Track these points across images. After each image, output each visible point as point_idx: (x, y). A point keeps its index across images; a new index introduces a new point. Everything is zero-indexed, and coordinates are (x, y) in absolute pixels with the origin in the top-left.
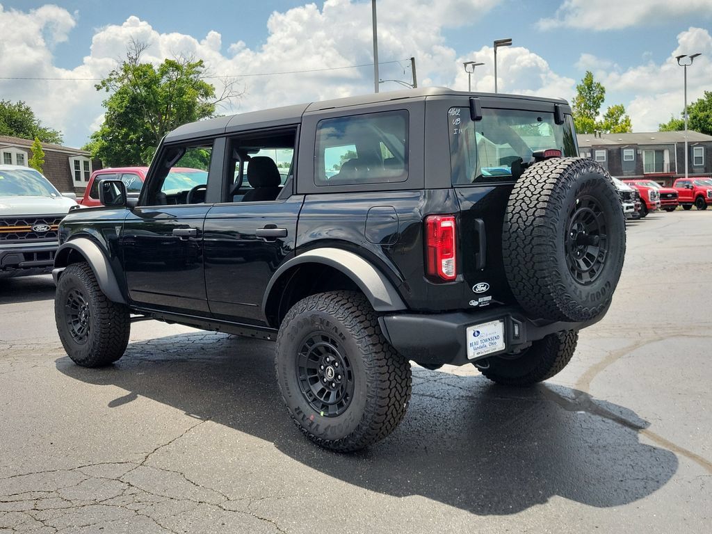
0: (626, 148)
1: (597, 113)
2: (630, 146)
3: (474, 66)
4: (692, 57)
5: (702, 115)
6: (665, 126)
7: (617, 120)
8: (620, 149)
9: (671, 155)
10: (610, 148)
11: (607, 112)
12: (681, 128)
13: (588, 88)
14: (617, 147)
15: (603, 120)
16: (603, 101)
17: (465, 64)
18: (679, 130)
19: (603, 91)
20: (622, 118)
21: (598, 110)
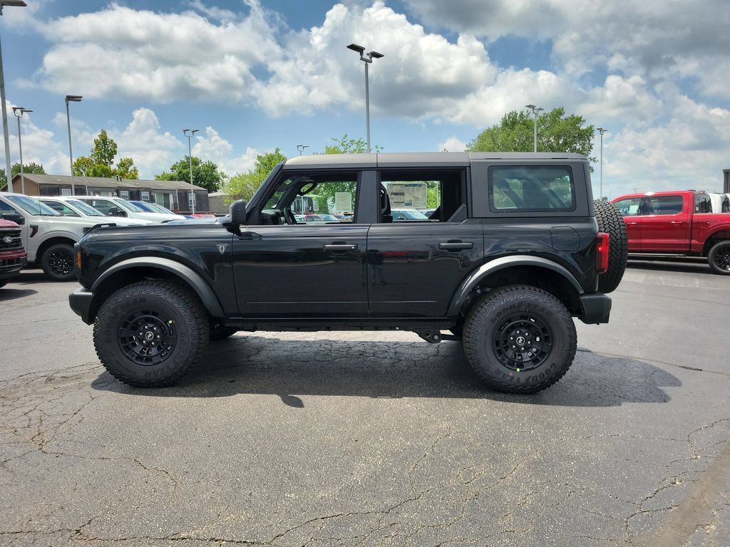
0: (143, 191)
1: (112, 163)
2: (146, 189)
3: (22, 112)
4: (193, 132)
5: (184, 171)
6: (159, 177)
7: (128, 169)
8: (138, 191)
9: (174, 197)
10: (131, 190)
11: (120, 162)
12: (172, 179)
13: (103, 142)
14: (135, 190)
15: (117, 168)
16: (116, 154)
17: (15, 109)
18: (170, 180)
19: (115, 146)
20: (131, 168)
21: (112, 160)
